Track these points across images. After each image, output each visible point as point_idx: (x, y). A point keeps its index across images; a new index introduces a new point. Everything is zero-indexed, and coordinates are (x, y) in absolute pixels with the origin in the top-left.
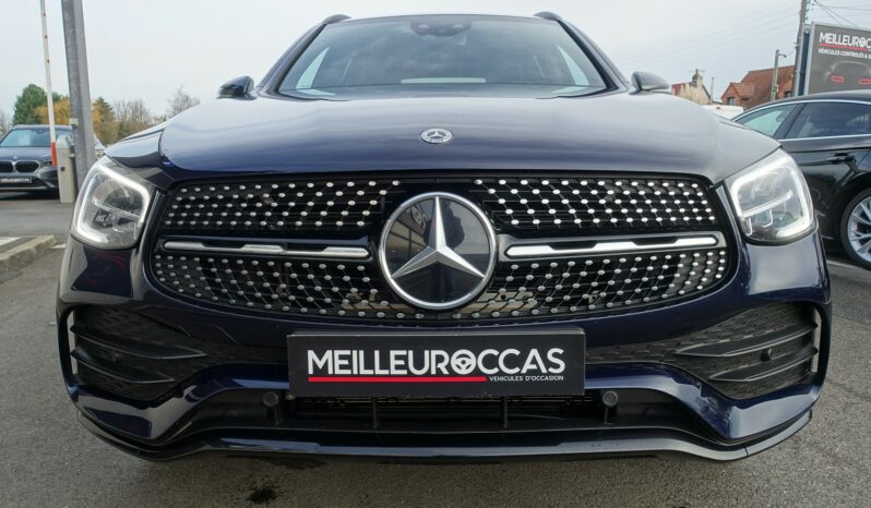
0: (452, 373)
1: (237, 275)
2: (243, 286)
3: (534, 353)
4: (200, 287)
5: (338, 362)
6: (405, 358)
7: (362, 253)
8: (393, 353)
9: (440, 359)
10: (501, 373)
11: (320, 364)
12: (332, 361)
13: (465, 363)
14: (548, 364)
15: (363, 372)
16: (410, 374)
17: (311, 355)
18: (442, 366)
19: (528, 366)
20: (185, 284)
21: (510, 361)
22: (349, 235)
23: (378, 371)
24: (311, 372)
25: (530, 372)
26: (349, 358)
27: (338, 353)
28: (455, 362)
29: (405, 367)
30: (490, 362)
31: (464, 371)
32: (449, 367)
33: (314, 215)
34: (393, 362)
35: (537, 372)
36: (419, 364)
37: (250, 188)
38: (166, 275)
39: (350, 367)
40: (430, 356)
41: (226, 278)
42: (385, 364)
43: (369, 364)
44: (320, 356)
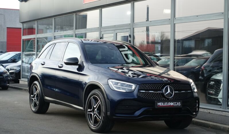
3: (178, 103)
7: (162, 92)
12: (160, 104)
13: (172, 104)
14: (179, 104)
17: (158, 103)
19: (177, 104)
20: (142, 96)
22: (159, 90)
23: (164, 105)
24: (158, 105)
28: (171, 104)
30: (174, 104)
31: (172, 105)
33: (155, 88)
36: (168, 104)
37: (149, 85)
38: (140, 95)
40: (169, 103)
42: (165, 104)
43: (163, 104)
44: (159, 103)
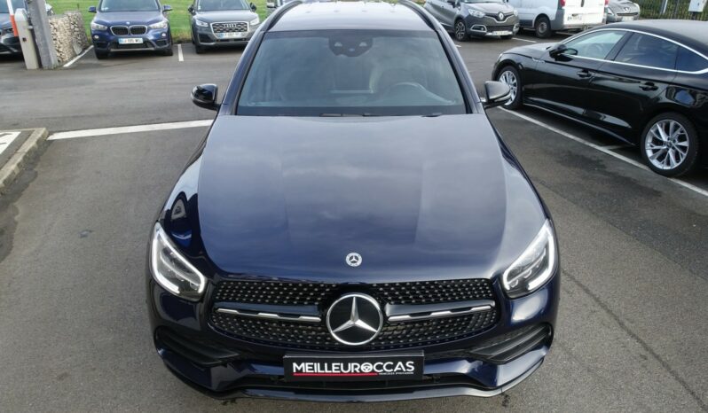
0: (361, 372)
3: (400, 363)
4: (237, 328)
5: (307, 368)
6: (340, 366)
7: (318, 319)
8: (333, 364)
9: (356, 367)
10: (384, 372)
11: (299, 368)
12: (305, 367)
13: (367, 368)
14: (406, 367)
15: (319, 371)
16: (342, 373)
17: (295, 365)
18: (357, 369)
19: (397, 368)
20: (228, 326)
21: (388, 367)
23: (327, 371)
24: (295, 371)
25: (398, 371)
26: (313, 366)
27: (307, 364)
28: (363, 367)
29: (340, 369)
31: (367, 371)
32: (360, 370)
33: (293, 299)
34: (334, 368)
35: (402, 371)
38: (218, 321)
39: (313, 369)
42: (330, 368)
43: (322, 368)
44: (299, 365)
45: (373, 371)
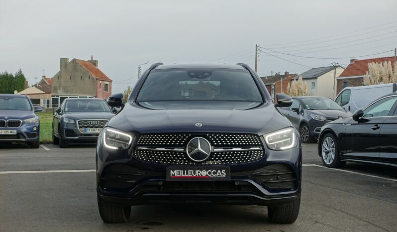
1: (154, 155)
2: (155, 158)
3: (219, 171)
4: (145, 158)
6: (192, 172)
7: (182, 150)
8: (189, 171)
9: (199, 172)
10: (212, 176)
11: (173, 174)
12: (176, 173)
13: (204, 173)
14: (222, 174)
15: (182, 175)
16: (193, 176)
17: (171, 171)
18: (199, 174)
19: (218, 174)
20: (141, 157)
21: (214, 173)
22: (180, 146)
23: (186, 175)
24: (171, 175)
25: (218, 175)
26: (180, 172)
27: (177, 171)
28: (202, 173)
29: (192, 174)
30: (210, 173)
31: (204, 175)
32: (201, 174)
33: (172, 142)
34: (189, 173)
35: (220, 175)
36: (195, 173)
37: (157, 136)
38: (137, 155)
39: (180, 174)
40: (197, 172)
41: (151, 156)
42: (187, 173)
43: (184, 173)
44: (173, 172)
45: (207, 175)
